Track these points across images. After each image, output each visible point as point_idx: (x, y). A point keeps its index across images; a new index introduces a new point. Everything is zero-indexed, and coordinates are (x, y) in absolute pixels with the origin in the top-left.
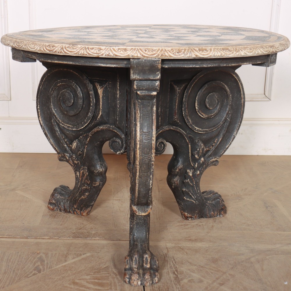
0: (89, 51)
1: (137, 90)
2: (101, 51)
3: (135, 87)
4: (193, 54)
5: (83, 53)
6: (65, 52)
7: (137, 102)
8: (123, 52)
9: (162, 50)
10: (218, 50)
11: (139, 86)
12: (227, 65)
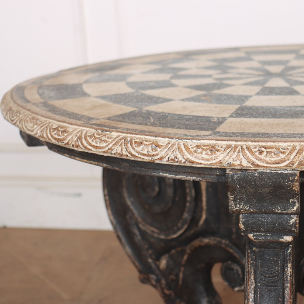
0: (133, 148)
1: (246, 232)
2: (159, 150)
3: (242, 226)
5: (119, 151)
6: (85, 147)
7: (251, 253)
8: (208, 155)
11: (252, 224)
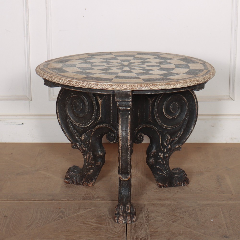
0: (92, 85)
1: (119, 107)
2: (98, 86)
3: (118, 105)
4: (149, 88)
5: (88, 86)
6: (78, 86)
7: (120, 113)
8: (110, 87)
9: (132, 85)
10: (163, 85)
11: (120, 104)
12: (170, 92)
